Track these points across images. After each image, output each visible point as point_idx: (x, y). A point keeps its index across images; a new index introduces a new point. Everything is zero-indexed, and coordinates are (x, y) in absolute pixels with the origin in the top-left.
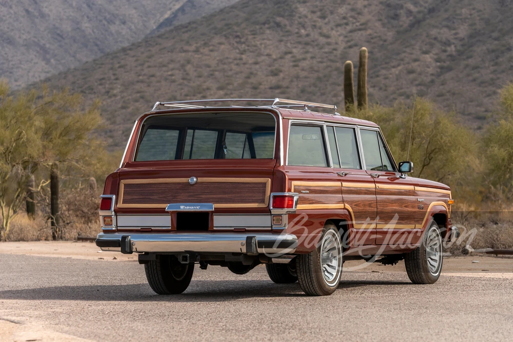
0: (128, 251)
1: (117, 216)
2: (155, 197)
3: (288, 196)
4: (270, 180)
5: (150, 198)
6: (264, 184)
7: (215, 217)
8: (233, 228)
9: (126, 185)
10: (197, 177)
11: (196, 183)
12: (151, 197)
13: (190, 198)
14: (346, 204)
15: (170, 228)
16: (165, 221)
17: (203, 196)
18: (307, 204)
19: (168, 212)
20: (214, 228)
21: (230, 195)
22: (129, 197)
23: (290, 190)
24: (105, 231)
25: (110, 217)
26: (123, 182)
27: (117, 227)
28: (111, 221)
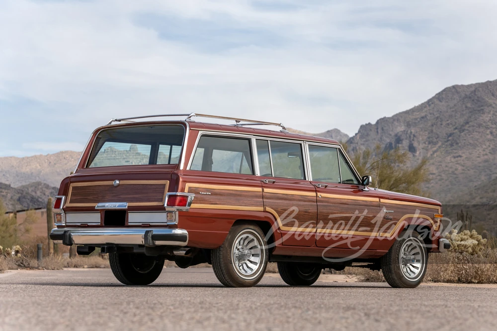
0: (68, 243)
1: (66, 213)
2: (91, 197)
3: (180, 196)
4: (169, 181)
5: (87, 199)
6: (164, 185)
7: (130, 214)
8: (141, 224)
9: (74, 188)
10: (119, 180)
11: (119, 185)
12: (88, 197)
13: (113, 198)
14: (267, 208)
15: (100, 224)
16: (96, 218)
17: (122, 196)
18: (207, 204)
19: (97, 210)
20: (129, 224)
21: (140, 195)
22: (75, 198)
23: (183, 190)
24: (58, 227)
25: (60, 214)
26: (72, 185)
27: (66, 223)
28: (61, 218)
